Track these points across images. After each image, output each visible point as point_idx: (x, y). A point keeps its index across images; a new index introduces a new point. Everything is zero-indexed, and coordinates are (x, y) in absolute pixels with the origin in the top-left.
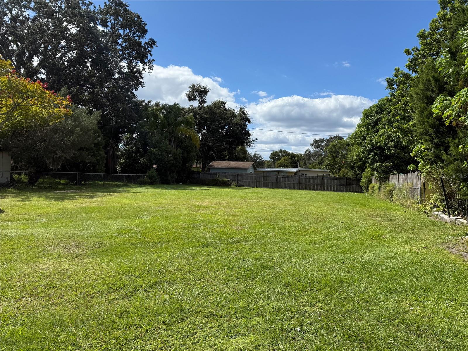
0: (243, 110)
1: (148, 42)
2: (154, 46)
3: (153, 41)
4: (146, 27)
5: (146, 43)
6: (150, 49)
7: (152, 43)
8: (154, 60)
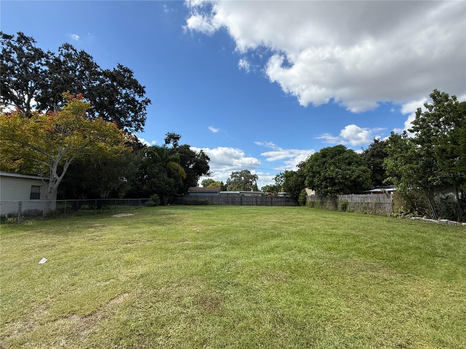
0: (203, 151)
1: (145, 100)
2: (149, 104)
3: (149, 100)
4: (145, 89)
5: (143, 101)
6: (145, 106)
7: (147, 102)
8: (146, 113)
